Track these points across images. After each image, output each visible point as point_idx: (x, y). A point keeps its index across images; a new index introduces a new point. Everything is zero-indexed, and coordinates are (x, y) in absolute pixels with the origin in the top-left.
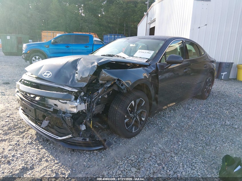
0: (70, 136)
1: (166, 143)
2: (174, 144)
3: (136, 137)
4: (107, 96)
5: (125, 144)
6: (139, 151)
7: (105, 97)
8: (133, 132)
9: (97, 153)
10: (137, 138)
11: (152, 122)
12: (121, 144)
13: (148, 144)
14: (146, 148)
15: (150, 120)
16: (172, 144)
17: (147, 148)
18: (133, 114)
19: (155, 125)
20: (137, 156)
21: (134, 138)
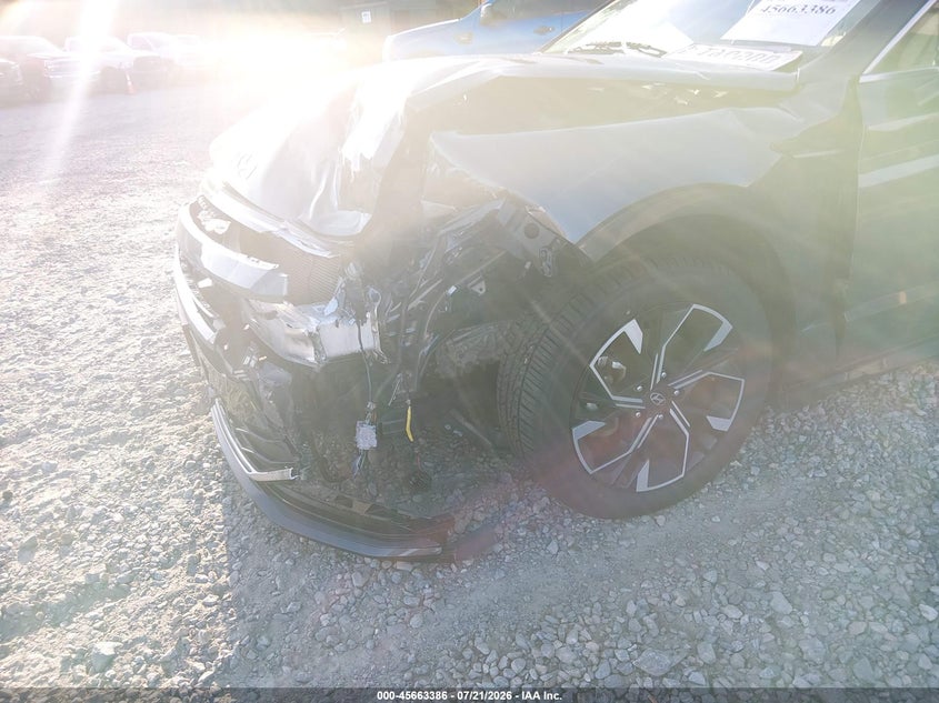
0: (287, 473)
1: (830, 593)
2: (879, 612)
3: (661, 519)
4: (483, 285)
5: (579, 550)
6: (631, 609)
7: (476, 289)
8: (642, 486)
9: (405, 576)
10: (666, 524)
11: (802, 439)
12: (553, 548)
13: (711, 576)
14: (680, 601)
15: (798, 424)
16: (868, 602)
17: (691, 603)
18: (638, 395)
19: (816, 459)
20: (601, 641)
21: (645, 519)
